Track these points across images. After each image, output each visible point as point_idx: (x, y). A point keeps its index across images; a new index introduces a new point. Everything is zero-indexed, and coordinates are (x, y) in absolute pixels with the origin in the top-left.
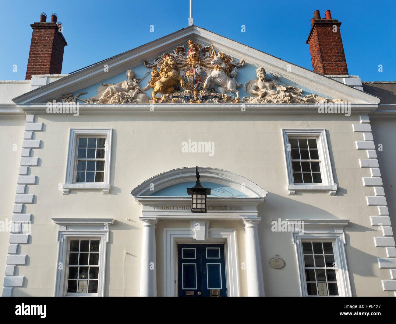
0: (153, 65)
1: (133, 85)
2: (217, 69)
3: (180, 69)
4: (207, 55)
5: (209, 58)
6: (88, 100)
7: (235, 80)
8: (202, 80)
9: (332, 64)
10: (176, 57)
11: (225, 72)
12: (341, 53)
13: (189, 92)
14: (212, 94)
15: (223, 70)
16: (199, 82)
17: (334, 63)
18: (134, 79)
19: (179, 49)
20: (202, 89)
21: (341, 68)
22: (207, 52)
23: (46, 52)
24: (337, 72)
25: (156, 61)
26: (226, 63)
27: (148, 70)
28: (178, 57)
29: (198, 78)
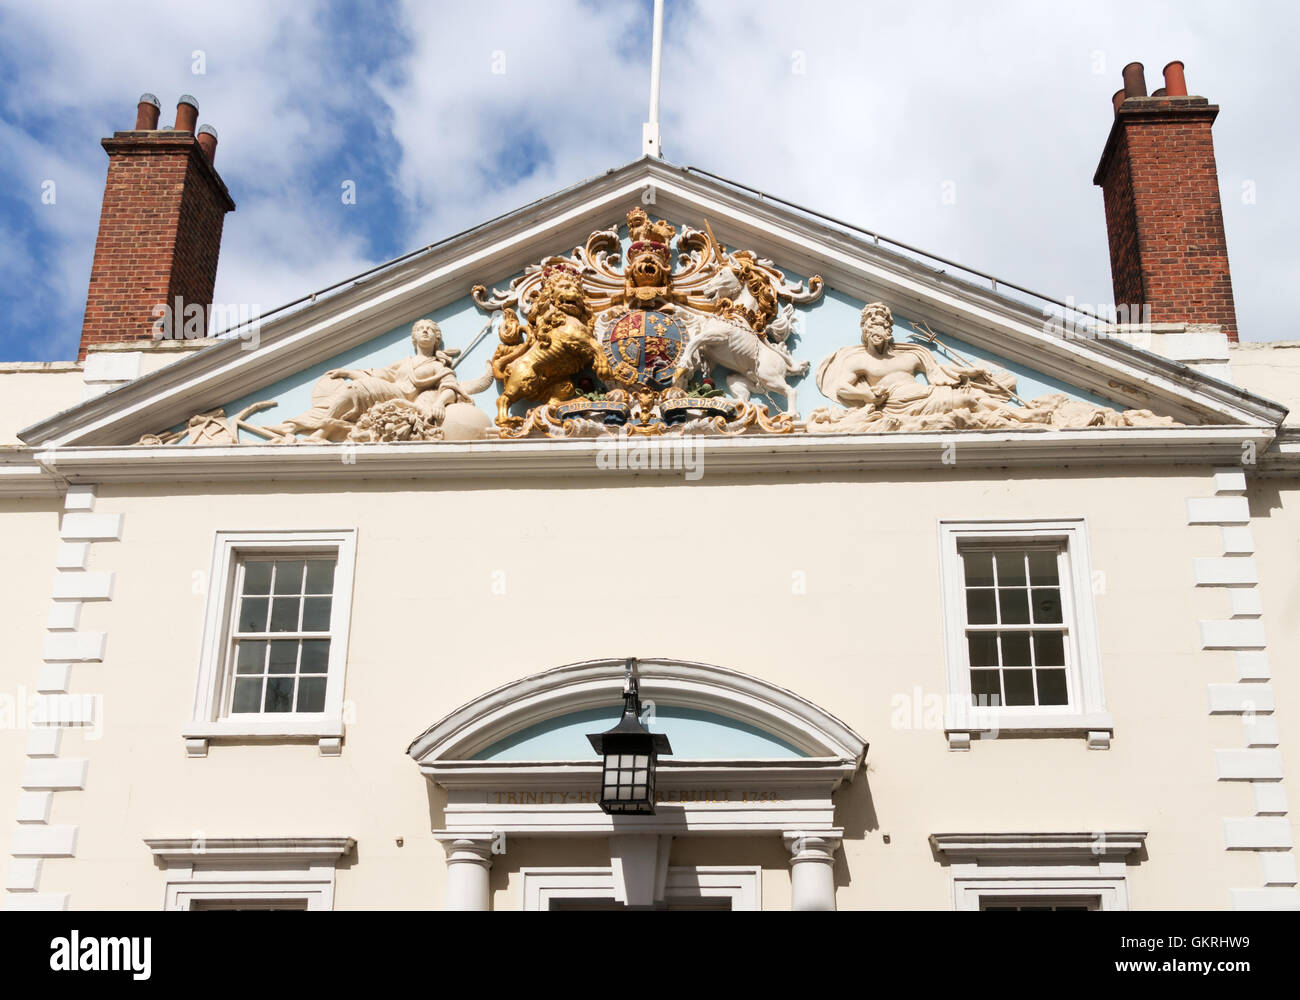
0: (505, 301)
1: (434, 374)
2: (721, 314)
3: (596, 314)
4: (693, 263)
5: (700, 273)
6: (280, 426)
7: (785, 347)
8: (669, 354)
9: (1176, 262)
10: (586, 271)
11: (752, 323)
12: (1211, 220)
13: (623, 398)
14: (701, 402)
15: (744, 315)
16: (660, 360)
17: (1185, 261)
18: (439, 354)
19: (597, 244)
20: (670, 386)
21: (1209, 278)
22: (693, 252)
23: (156, 239)
24: (1192, 292)
25: (516, 285)
26: (755, 290)
27: (485, 320)
28: (593, 272)
29: (657, 345)
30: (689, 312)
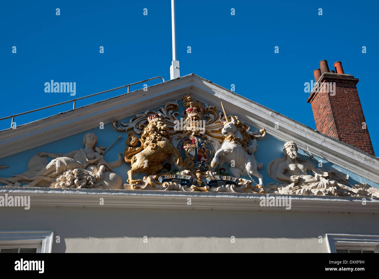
2: (231, 141)
4: (211, 119)
5: (215, 123)
7: (254, 157)
10: (166, 118)
11: (243, 146)
13: (189, 174)
14: (225, 178)
15: (240, 142)
16: (203, 158)
18: (97, 149)
19: (170, 107)
20: (209, 170)
22: (211, 114)
25: (133, 121)
26: (243, 132)
28: (169, 119)
29: (203, 152)
30: (214, 140)
